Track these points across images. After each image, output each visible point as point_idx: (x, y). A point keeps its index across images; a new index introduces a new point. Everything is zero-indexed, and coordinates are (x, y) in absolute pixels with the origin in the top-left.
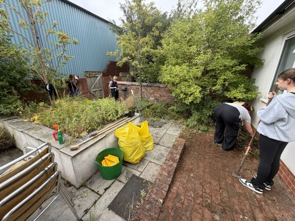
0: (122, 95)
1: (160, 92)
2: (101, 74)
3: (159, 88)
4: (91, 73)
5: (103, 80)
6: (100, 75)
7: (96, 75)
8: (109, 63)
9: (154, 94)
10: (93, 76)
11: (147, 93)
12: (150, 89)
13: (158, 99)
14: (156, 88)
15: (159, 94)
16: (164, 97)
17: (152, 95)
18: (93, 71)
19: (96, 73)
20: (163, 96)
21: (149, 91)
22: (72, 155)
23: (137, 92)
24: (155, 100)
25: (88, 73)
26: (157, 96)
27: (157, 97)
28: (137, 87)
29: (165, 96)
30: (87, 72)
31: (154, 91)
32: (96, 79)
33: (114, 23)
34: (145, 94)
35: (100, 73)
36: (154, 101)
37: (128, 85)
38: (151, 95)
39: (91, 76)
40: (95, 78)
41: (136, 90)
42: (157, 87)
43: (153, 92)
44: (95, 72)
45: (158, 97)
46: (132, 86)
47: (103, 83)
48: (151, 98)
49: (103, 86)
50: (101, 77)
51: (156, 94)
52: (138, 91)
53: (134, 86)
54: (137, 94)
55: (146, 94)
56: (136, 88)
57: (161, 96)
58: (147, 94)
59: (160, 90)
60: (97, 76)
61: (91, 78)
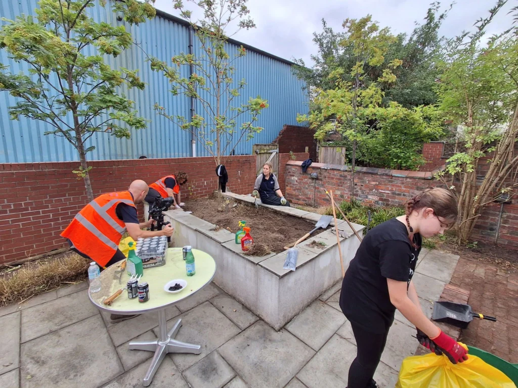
0: (311, 187)
1: (393, 186)
2: (278, 149)
3: (392, 178)
4: (263, 147)
5: (279, 158)
6: (276, 150)
7: (269, 150)
8: (283, 128)
9: (377, 190)
10: (265, 151)
11: (362, 185)
12: (370, 179)
13: (387, 200)
14: (384, 177)
15: (390, 190)
16: (402, 197)
17: (374, 190)
18: (265, 144)
19: (270, 147)
20: (399, 195)
21: (367, 182)
22: (281, 274)
23: (341, 183)
24: (380, 202)
25: (259, 147)
26: (385, 193)
27: (385, 195)
28: (343, 173)
29: (404, 195)
30: (257, 145)
31: (378, 183)
32: (269, 157)
33: (301, 65)
34: (359, 187)
35: (275, 148)
36: (377, 202)
37: (324, 169)
38: (371, 190)
39: (263, 152)
40: (268, 155)
41: (339, 179)
42: (387, 175)
43: (376, 185)
44: (269, 145)
45: (387, 196)
46: (331, 172)
47: (278, 163)
48: (370, 197)
49: (278, 168)
50: (277, 153)
51: (382, 190)
52: (343, 181)
53: (336, 172)
54: (342, 186)
55: (361, 189)
56: (341, 176)
57: (393, 193)
58: (363, 187)
59: (392, 182)
60: (271, 151)
61: (262, 155)
